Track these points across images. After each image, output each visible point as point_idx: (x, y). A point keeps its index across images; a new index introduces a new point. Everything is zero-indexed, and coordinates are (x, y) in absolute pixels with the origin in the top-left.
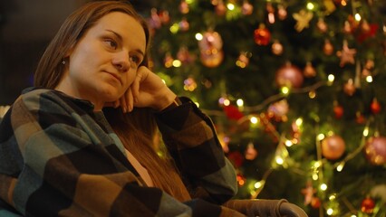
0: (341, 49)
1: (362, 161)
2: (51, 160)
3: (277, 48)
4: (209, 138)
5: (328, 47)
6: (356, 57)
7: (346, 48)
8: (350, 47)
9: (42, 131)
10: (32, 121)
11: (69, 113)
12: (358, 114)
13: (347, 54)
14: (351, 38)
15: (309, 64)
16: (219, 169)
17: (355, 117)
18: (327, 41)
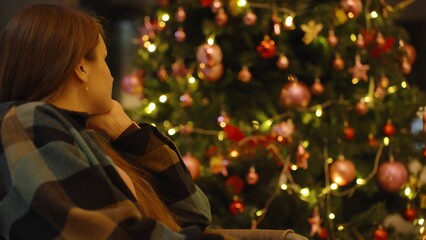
0: (354, 64)
1: (375, 189)
2: (43, 185)
3: (284, 61)
4: (175, 162)
5: (339, 62)
6: (369, 73)
7: (358, 63)
8: (363, 63)
9: (36, 151)
10: (26, 140)
11: (67, 129)
12: (371, 137)
13: (360, 69)
14: (364, 52)
15: (317, 81)
16: (188, 195)
17: (367, 139)
18: (338, 56)
